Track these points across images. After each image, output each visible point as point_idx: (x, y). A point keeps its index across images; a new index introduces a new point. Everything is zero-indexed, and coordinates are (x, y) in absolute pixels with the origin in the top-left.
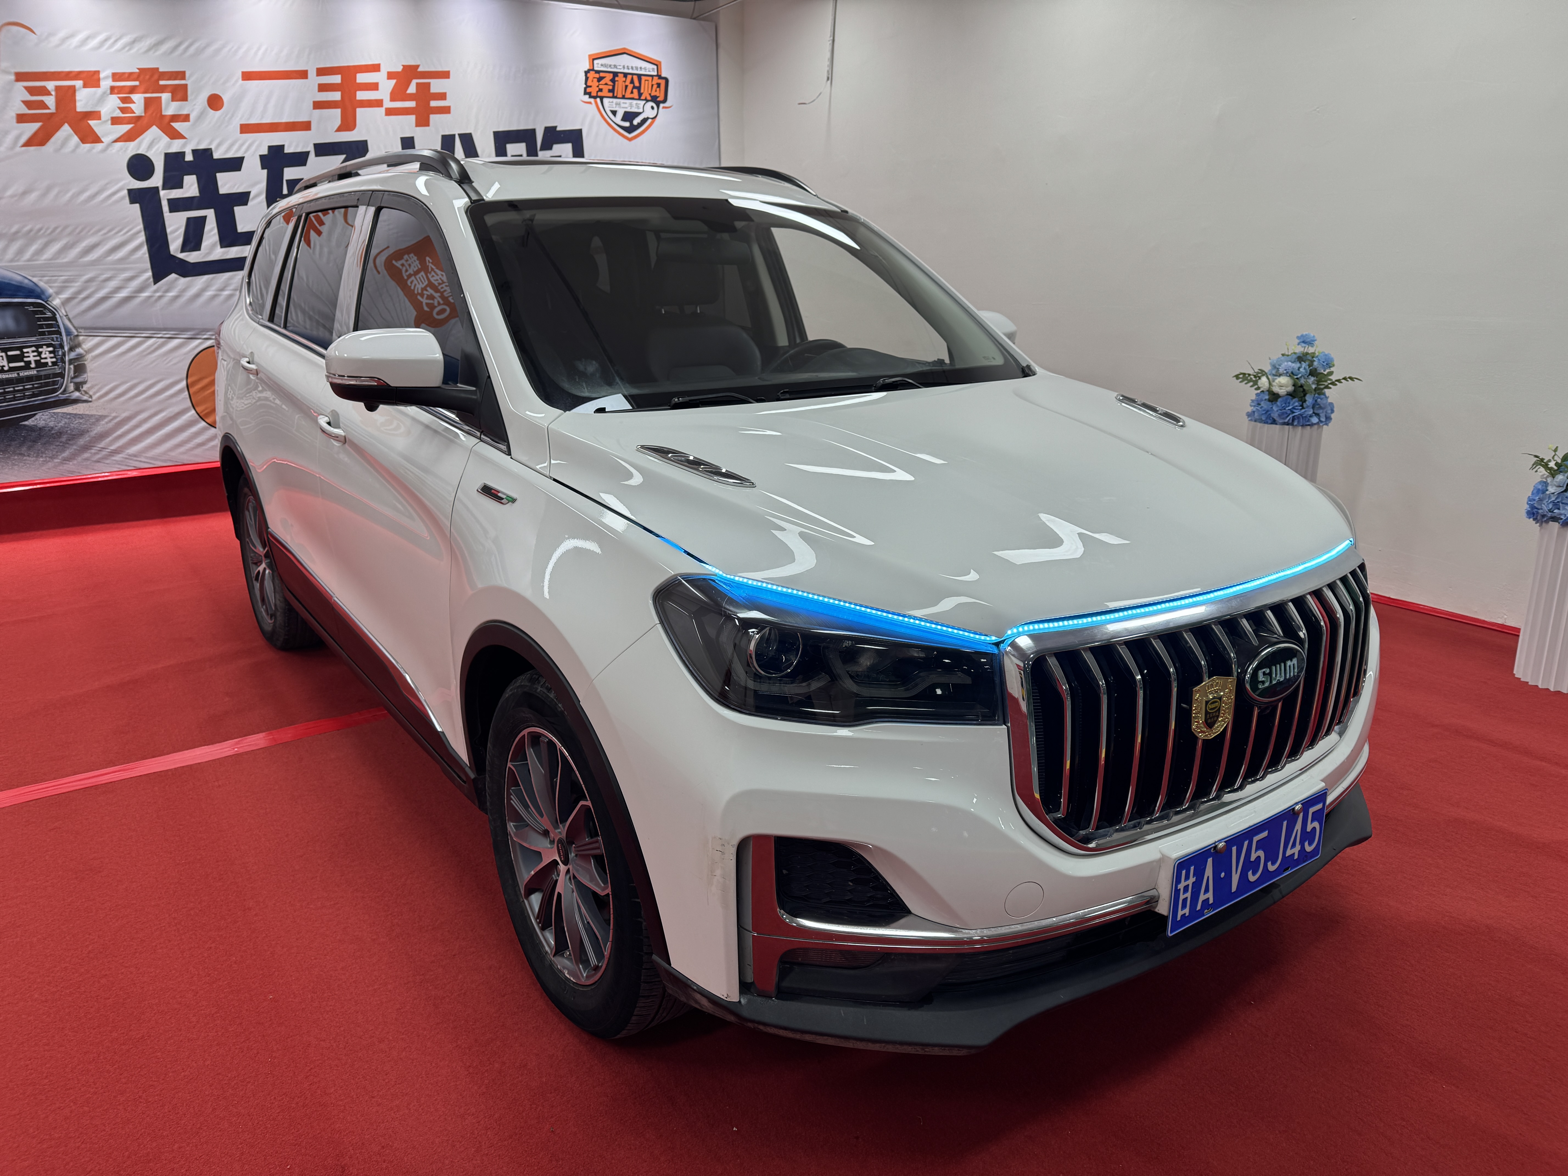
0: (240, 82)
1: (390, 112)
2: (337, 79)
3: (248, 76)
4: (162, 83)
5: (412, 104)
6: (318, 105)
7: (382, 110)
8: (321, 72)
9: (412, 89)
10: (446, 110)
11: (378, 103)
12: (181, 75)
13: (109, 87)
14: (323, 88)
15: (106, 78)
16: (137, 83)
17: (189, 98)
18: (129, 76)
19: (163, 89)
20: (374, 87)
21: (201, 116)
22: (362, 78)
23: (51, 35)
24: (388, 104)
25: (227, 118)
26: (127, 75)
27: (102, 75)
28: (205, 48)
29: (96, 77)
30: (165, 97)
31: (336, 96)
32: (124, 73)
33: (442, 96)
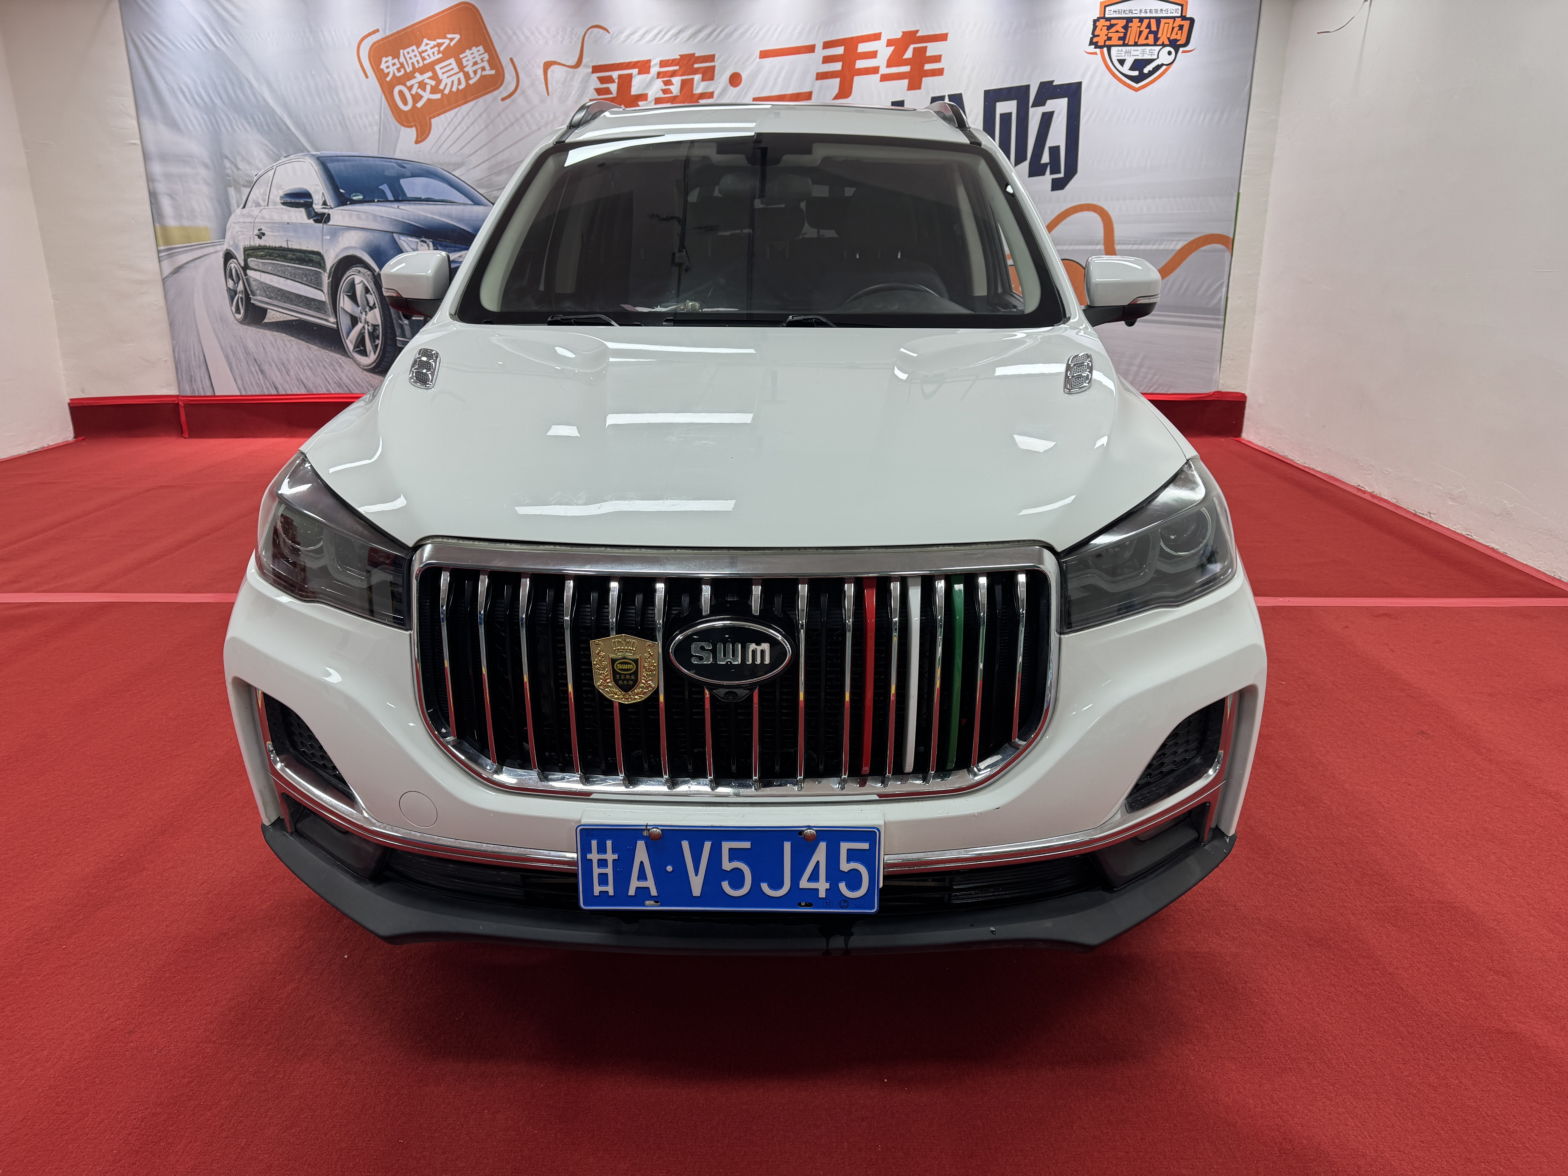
0: (758, 60)
1: (885, 78)
2: (840, 50)
3: (764, 54)
4: (696, 66)
5: (906, 69)
6: (821, 76)
7: (878, 76)
8: (827, 45)
9: (909, 54)
10: (939, 72)
11: (875, 70)
12: (711, 58)
13: (656, 73)
14: (827, 60)
15: (655, 65)
16: (677, 68)
17: (715, 78)
18: (672, 62)
19: (696, 72)
20: (873, 55)
21: (724, 91)
22: (863, 48)
23: (620, 32)
24: (884, 70)
25: (743, 93)
26: (670, 62)
27: (652, 64)
28: (733, 32)
29: (648, 65)
30: (697, 77)
31: (837, 66)
32: (669, 60)
33: (937, 59)
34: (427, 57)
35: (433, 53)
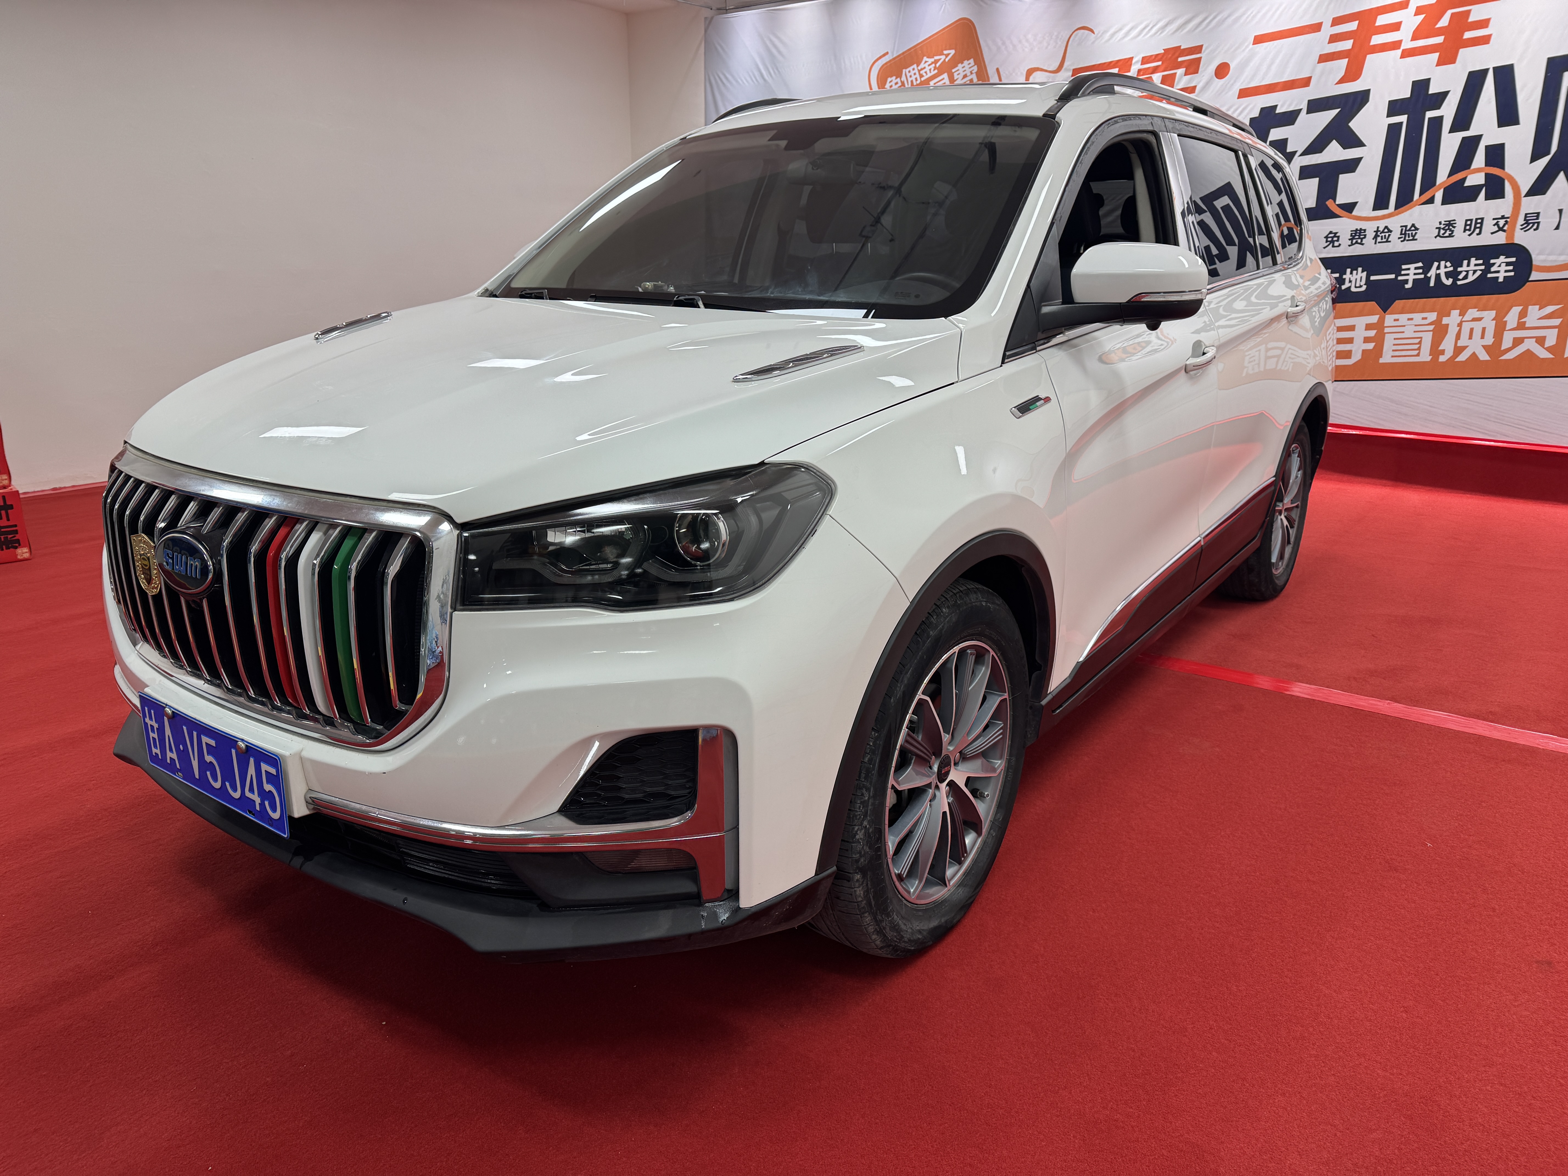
0: (1251, 46)
1: (1408, 53)
2: (1353, 26)
3: (1259, 40)
4: (1180, 59)
5: (1439, 40)
6: (1324, 58)
7: (1399, 52)
8: (1337, 21)
9: (1444, 22)
10: (1485, 40)
11: (1396, 45)
12: (1198, 49)
13: (1137, 71)
14: (1334, 39)
15: (1137, 62)
16: (1160, 63)
17: (1199, 72)
18: (1156, 58)
19: (1178, 66)
20: (1396, 27)
21: (1208, 84)
22: (1382, 20)
23: (1105, 32)
24: (1408, 44)
25: (1229, 85)
26: (1153, 57)
27: (1134, 61)
28: (1226, 18)
29: (1129, 63)
30: (1180, 72)
31: (1347, 45)
32: (1152, 56)
33: (1484, 24)
34: (924, 74)
35: (930, 70)
